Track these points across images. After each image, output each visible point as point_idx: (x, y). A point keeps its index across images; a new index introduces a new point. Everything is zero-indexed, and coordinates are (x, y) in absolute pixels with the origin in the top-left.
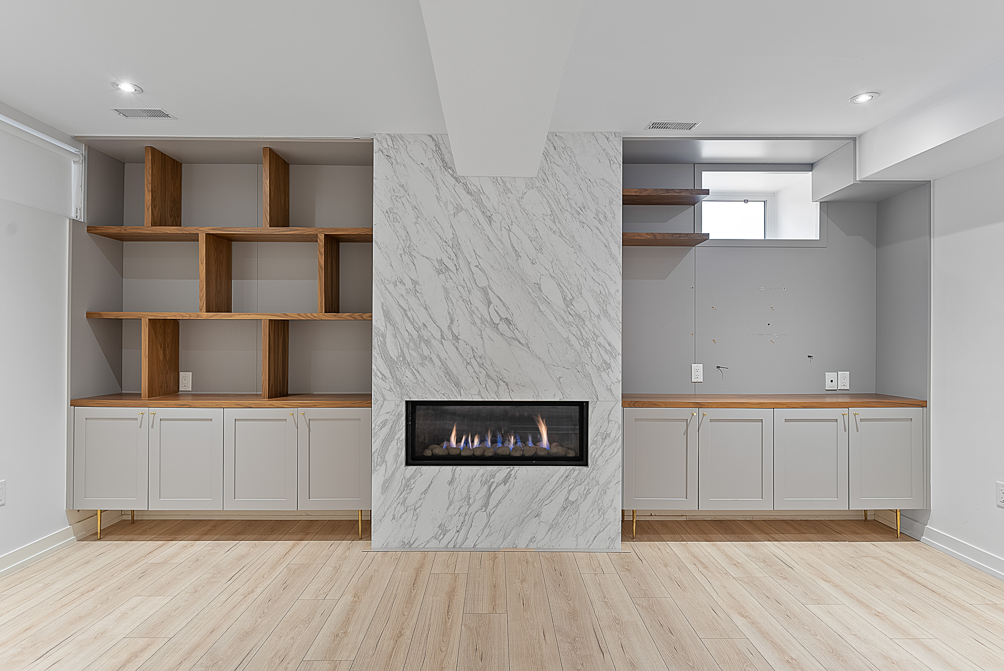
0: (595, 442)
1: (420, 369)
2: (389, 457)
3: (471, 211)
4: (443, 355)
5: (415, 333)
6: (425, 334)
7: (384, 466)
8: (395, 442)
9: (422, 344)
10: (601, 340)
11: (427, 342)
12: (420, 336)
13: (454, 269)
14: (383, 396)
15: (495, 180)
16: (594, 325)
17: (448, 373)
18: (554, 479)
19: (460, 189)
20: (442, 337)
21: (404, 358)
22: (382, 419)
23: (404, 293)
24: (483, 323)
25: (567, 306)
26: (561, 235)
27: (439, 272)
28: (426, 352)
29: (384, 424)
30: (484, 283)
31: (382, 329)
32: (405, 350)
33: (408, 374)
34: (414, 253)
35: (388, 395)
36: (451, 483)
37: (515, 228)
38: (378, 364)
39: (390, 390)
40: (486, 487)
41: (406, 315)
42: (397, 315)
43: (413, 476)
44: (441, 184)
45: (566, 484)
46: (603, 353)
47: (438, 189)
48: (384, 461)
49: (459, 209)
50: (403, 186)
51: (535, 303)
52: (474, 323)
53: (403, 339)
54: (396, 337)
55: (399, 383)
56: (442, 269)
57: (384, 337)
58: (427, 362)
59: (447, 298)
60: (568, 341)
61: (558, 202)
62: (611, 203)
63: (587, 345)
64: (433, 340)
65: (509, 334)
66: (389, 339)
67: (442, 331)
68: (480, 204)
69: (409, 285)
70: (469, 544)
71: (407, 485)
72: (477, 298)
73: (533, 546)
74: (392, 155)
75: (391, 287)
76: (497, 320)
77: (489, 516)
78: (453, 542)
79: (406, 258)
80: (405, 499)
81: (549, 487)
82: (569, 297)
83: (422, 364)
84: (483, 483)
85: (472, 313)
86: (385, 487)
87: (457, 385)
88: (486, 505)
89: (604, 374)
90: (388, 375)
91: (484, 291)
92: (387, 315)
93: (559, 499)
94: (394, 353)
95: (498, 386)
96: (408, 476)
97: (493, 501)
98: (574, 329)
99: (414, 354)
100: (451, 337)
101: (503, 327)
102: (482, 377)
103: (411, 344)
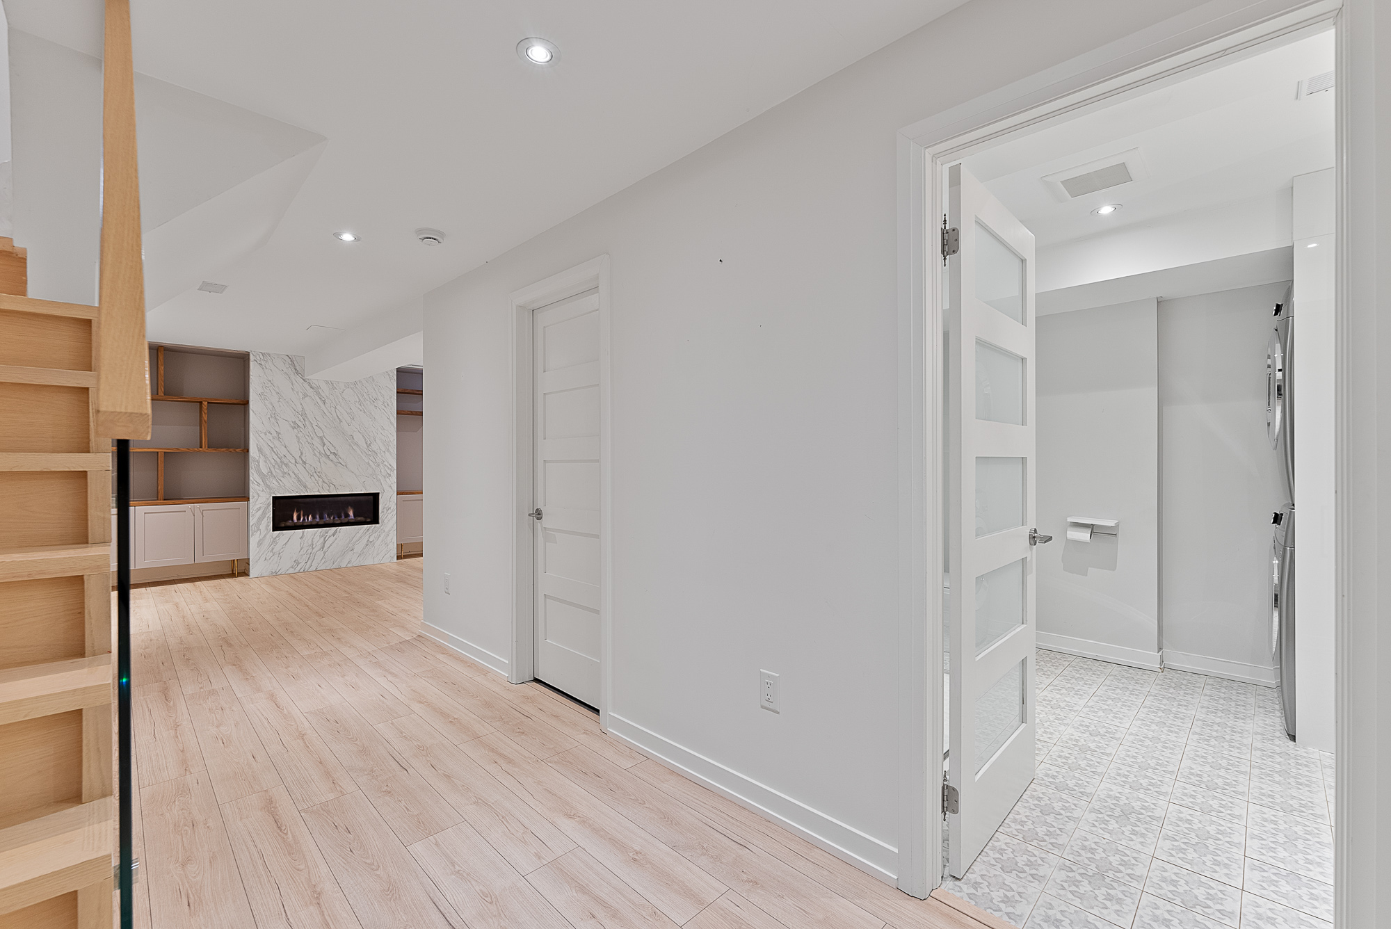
0: (383, 512)
1: (282, 479)
2: (262, 527)
3: (313, 397)
4: (296, 472)
5: (278, 460)
6: (284, 460)
7: (259, 532)
8: (266, 519)
9: (283, 466)
10: (386, 463)
11: (286, 465)
12: (281, 462)
13: (303, 427)
14: (258, 494)
15: (327, 382)
16: (382, 456)
17: (299, 480)
18: (361, 532)
19: (306, 385)
20: (296, 462)
21: (272, 473)
22: (258, 506)
23: (271, 439)
24: (320, 455)
25: (368, 447)
26: (365, 412)
27: (294, 428)
28: (286, 470)
29: (259, 509)
30: (321, 435)
31: (257, 458)
32: (272, 469)
33: (274, 481)
34: (277, 417)
35: (261, 494)
36: (301, 538)
37: (338, 407)
38: (253, 476)
39: (263, 491)
40: (323, 538)
41: (273, 450)
42: (267, 451)
43: (278, 536)
44: (294, 382)
45: (368, 533)
46: (387, 469)
47: (292, 384)
48: (259, 529)
49: (305, 395)
50: (270, 381)
51: (350, 445)
52: (315, 455)
53: (271, 463)
54: (266, 462)
55: (268, 487)
56: (295, 426)
57: (258, 462)
58: (286, 475)
59: (298, 442)
60: (368, 464)
61: (363, 396)
62: (391, 398)
63: (378, 465)
64: (290, 464)
65: (335, 460)
66: (262, 464)
67: (295, 459)
68: (318, 393)
69: (275, 434)
70: (313, 568)
71: (274, 541)
72: (317, 442)
73: (349, 565)
74: (263, 364)
75: (263, 435)
76: (328, 453)
77: (325, 553)
78: (303, 569)
79: (272, 420)
80: (273, 549)
81: (359, 535)
82: (369, 442)
83: (283, 477)
84: (321, 537)
85: (314, 450)
86: (260, 544)
87: (305, 487)
88: (323, 548)
89: (387, 479)
90: (260, 482)
91: (321, 438)
92: (260, 450)
93: (364, 541)
94: (265, 471)
95: (329, 486)
96: (274, 537)
97: (327, 545)
98: (372, 458)
99: (278, 471)
100: (301, 462)
101: (332, 457)
102: (320, 482)
103: (276, 466)
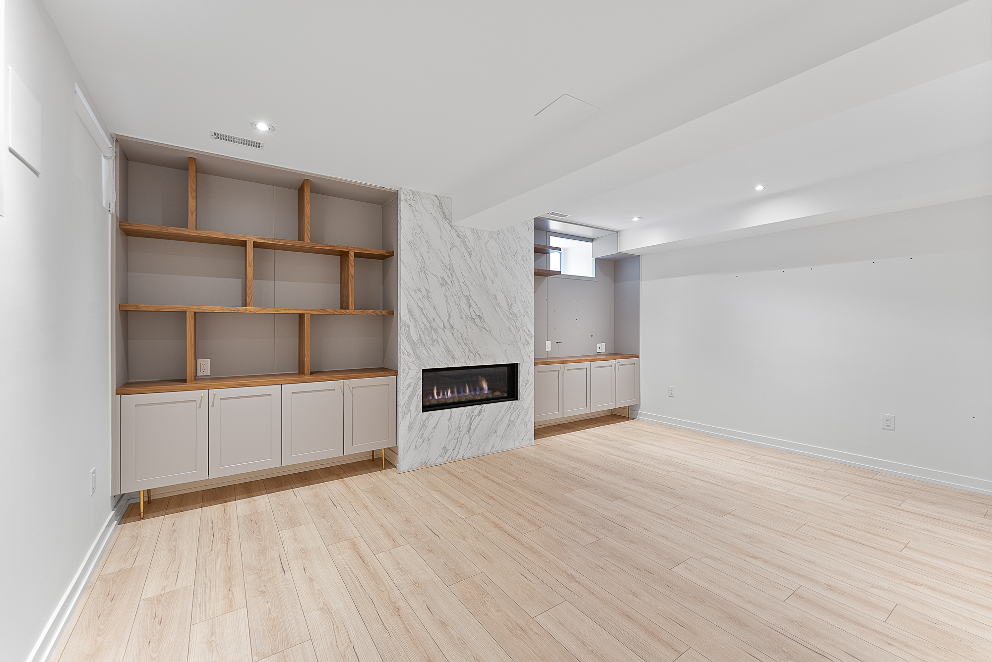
0: (522, 386)
1: (431, 348)
2: (413, 407)
3: (459, 247)
4: (445, 338)
5: (428, 325)
6: (434, 324)
7: (409, 414)
8: (416, 397)
9: (433, 331)
10: (525, 328)
11: (435, 330)
12: (431, 327)
13: (450, 284)
14: (409, 367)
15: (473, 230)
16: (522, 320)
17: (448, 350)
18: (503, 410)
19: (453, 233)
20: (444, 327)
21: (422, 341)
22: (408, 382)
23: (421, 298)
24: (467, 318)
25: (509, 309)
26: (506, 268)
27: (442, 285)
28: (435, 337)
29: (409, 385)
30: (467, 294)
31: (408, 322)
32: (422, 335)
33: (424, 351)
34: (427, 272)
35: (412, 366)
36: (449, 420)
37: (483, 261)
38: (404, 345)
39: (413, 362)
40: (469, 419)
41: (423, 312)
42: (417, 312)
43: (427, 418)
44: (442, 228)
45: (509, 411)
46: (526, 335)
47: (441, 231)
48: (409, 411)
49: (453, 246)
50: (420, 226)
51: (494, 307)
52: (462, 318)
53: (421, 328)
54: (416, 327)
55: (418, 357)
56: (444, 283)
57: (409, 326)
58: (435, 343)
59: (447, 302)
60: (510, 329)
61: (505, 248)
62: (529, 251)
63: (519, 331)
64: (439, 329)
65: (480, 325)
66: (412, 328)
67: (444, 323)
68: (465, 244)
69: (424, 292)
70: (460, 456)
71: (424, 425)
72: (463, 302)
73: (493, 450)
74: (413, 205)
75: (413, 293)
76: (474, 317)
77: (471, 437)
78: (451, 457)
79: (422, 274)
80: (422, 435)
81: (501, 414)
82: (510, 304)
83: (432, 345)
84: (467, 418)
85: (461, 312)
86: (410, 428)
87: (453, 357)
88: (469, 431)
89: (526, 347)
90: (411, 352)
91: (467, 298)
92: (410, 312)
93: (506, 421)
94: (415, 337)
95: (475, 356)
96: (424, 419)
97: (473, 428)
98: (512, 322)
99: (428, 338)
100: (449, 327)
101: (477, 320)
102: (467, 351)
103: (426, 332)
